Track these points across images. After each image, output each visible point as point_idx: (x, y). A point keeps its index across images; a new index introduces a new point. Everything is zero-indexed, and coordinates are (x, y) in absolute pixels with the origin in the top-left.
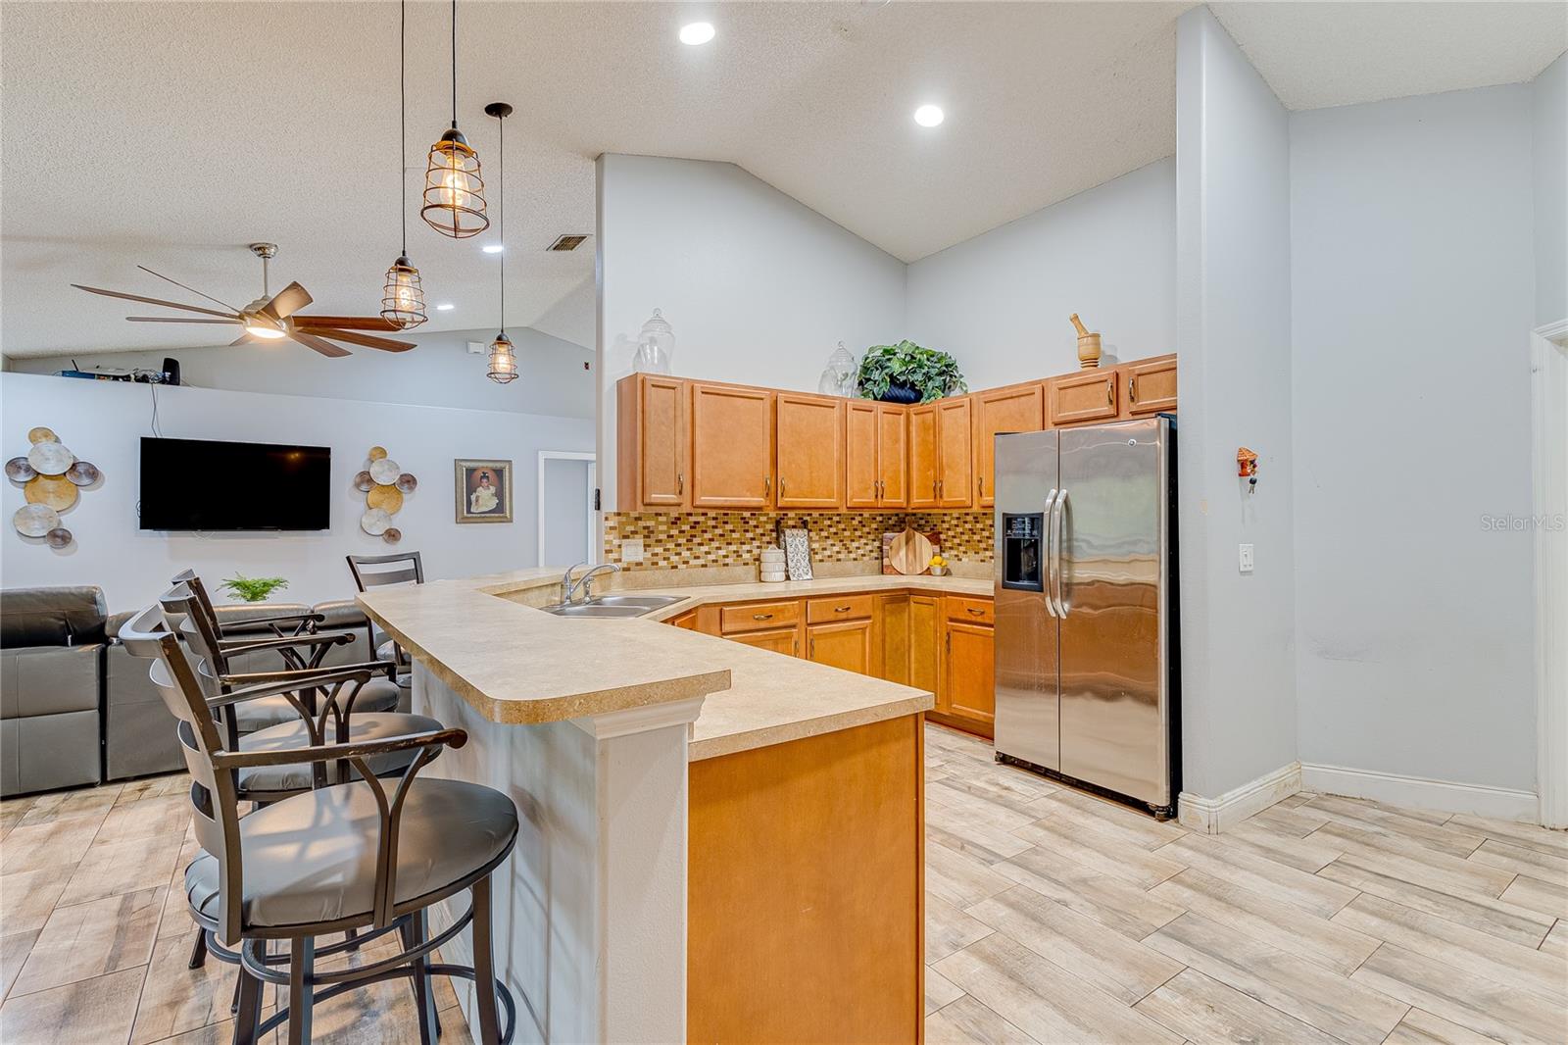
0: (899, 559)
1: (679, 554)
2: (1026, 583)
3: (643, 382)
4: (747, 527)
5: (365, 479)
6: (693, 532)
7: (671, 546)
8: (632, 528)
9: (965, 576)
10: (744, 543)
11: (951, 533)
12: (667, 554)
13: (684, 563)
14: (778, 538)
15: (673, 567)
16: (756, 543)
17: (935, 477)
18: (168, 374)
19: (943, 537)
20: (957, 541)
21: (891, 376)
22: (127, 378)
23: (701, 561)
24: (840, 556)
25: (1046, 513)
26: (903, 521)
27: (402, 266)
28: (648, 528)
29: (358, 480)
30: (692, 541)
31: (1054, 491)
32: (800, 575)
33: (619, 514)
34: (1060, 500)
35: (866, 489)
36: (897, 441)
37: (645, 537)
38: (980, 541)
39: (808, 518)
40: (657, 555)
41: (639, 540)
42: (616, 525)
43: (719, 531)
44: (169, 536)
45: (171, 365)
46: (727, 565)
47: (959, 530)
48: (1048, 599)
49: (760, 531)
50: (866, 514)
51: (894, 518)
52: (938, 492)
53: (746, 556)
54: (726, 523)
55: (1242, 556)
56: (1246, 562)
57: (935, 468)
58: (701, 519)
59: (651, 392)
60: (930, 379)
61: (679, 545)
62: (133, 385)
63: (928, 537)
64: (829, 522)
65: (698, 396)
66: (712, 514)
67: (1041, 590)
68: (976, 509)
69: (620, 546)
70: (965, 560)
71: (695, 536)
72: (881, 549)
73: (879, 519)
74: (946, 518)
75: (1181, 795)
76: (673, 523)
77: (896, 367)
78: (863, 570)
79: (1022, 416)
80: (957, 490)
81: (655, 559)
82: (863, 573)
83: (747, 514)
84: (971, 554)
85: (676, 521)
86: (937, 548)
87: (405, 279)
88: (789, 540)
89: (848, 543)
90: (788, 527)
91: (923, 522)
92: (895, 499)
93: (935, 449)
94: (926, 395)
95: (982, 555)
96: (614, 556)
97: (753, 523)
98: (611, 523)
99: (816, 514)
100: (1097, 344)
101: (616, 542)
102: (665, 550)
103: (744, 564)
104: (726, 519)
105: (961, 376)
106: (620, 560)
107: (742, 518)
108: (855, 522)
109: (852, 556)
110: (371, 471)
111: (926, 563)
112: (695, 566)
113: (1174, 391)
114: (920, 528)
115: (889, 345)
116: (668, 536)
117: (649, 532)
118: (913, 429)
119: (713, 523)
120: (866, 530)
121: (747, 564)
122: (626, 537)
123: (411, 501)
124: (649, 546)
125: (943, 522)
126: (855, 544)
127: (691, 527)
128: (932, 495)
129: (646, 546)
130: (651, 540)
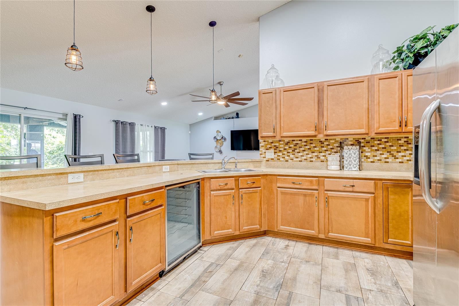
1: (289, 156)
4: (322, 145)
6: (295, 147)
7: (285, 153)
8: (270, 146)
10: (321, 152)
12: (284, 156)
13: (291, 159)
14: (340, 150)
15: (286, 161)
16: (328, 152)
18: (237, 116)
23: (299, 159)
27: (151, 79)
28: (276, 146)
30: (295, 151)
32: (350, 168)
33: (265, 141)
37: (274, 149)
40: (279, 156)
41: (272, 150)
42: (264, 145)
43: (308, 147)
44: (236, 152)
45: (237, 114)
46: (312, 161)
49: (330, 147)
53: (322, 158)
54: (312, 143)
58: (299, 142)
59: (264, 95)
61: (289, 153)
62: (231, 119)
65: (282, 93)
66: (304, 139)
69: (265, 152)
71: (296, 149)
76: (286, 144)
81: (279, 158)
85: (287, 144)
87: (152, 82)
88: (346, 151)
90: (347, 145)
96: (263, 156)
97: (326, 143)
98: (262, 145)
102: (283, 154)
103: (321, 161)
104: (311, 142)
106: (265, 157)
107: (320, 142)
112: (296, 161)
116: (284, 149)
117: (276, 148)
119: (305, 144)
121: (323, 161)
122: (267, 149)
124: (276, 152)
127: (294, 146)
129: (275, 153)
130: (277, 151)
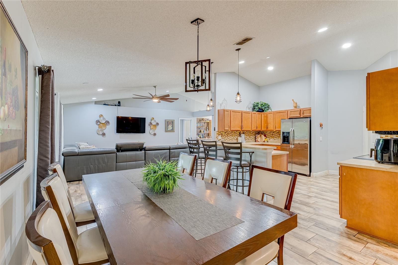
0: (259, 139)
1: (226, 138)
2: (286, 143)
3: (224, 110)
5: (151, 123)
7: (225, 137)
9: (271, 142)
10: (235, 136)
11: (268, 135)
14: (240, 136)
16: (237, 136)
17: (267, 125)
18: (119, 104)
19: (266, 135)
20: (269, 136)
21: (259, 108)
22: (113, 105)
23: (229, 139)
24: (249, 139)
25: (290, 132)
26: (259, 133)
29: (149, 124)
31: (291, 129)
32: (244, 142)
33: (218, 131)
34: (292, 130)
35: (255, 127)
36: (259, 119)
38: (274, 136)
39: (244, 132)
40: (223, 138)
41: (220, 136)
43: (231, 134)
44: (120, 134)
45: (119, 102)
46: (232, 140)
47: (270, 134)
48: (290, 145)
49: (237, 134)
50: (253, 131)
51: (257, 132)
52: (267, 128)
53: (235, 138)
55: (320, 138)
56: (321, 140)
57: (267, 124)
59: (225, 112)
60: (265, 108)
63: (264, 135)
64: (247, 133)
65: (231, 112)
66: (230, 131)
67: (289, 144)
68: (274, 131)
70: (271, 139)
72: (255, 138)
73: (255, 132)
74: (267, 132)
75: (311, 173)
76: (225, 133)
77: (260, 106)
78: (252, 141)
79: (284, 115)
80: (271, 127)
82: (252, 142)
83: (235, 131)
84: (272, 138)
86: (266, 137)
88: (242, 136)
89: (250, 136)
90: (241, 134)
91: (262, 133)
92: (259, 129)
93: (267, 120)
94: (265, 111)
95: (274, 139)
96: (217, 138)
97: (236, 133)
98: (217, 133)
99: (245, 131)
100: (297, 104)
101: (218, 136)
104: (232, 132)
105: (270, 107)
108: (251, 133)
109: (251, 139)
110: (152, 122)
111: (264, 140)
113: (310, 113)
114: (262, 134)
115: (258, 102)
116: (224, 135)
117: (222, 134)
118: (262, 117)
119: (230, 133)
120: (253, 134)
121: (235, 140)
122: (219, 135)
123: (158, 127)
125: (267, 133)
126: (251, 137)
128: (266, 128)
129: (221, 137)
130: (222, 136)
